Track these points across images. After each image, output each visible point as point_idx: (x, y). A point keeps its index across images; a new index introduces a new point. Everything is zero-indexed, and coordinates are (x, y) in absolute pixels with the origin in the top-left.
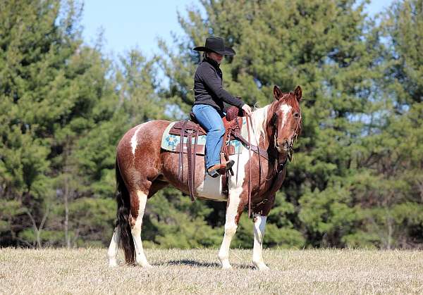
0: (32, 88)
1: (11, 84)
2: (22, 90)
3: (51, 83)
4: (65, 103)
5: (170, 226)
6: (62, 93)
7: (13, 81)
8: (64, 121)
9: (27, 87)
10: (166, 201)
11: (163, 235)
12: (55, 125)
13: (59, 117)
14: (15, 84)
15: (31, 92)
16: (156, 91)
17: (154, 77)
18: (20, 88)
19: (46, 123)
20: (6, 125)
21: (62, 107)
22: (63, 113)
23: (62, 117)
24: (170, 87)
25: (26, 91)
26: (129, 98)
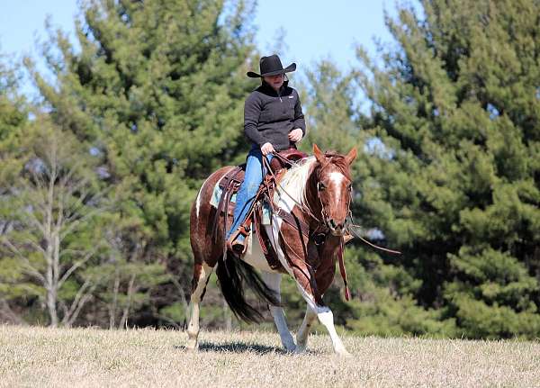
0: (184, 111)
1: (155, 104)
2: (171, 113)
3: (210, 104)
4: (227, 133)
5: (366, 305)
6: (223, 117)
7: (157, 99)
8: (228, 156)
9: (178, 109)
10: (362, 270)
11: (356, 318)
12: (215, 161)
13: (220, 151)
14: (161, 105)
15: (181, 116)
16: (353, 118)
17: (351, 100)
18: (168, 110)
19: (201, 159)
20: (147, 160)
21: (223, 137)
22: (225, 146)
23: (224, 151)
24: (372, 114)
25: (176, 114)
26: (316, 127)
